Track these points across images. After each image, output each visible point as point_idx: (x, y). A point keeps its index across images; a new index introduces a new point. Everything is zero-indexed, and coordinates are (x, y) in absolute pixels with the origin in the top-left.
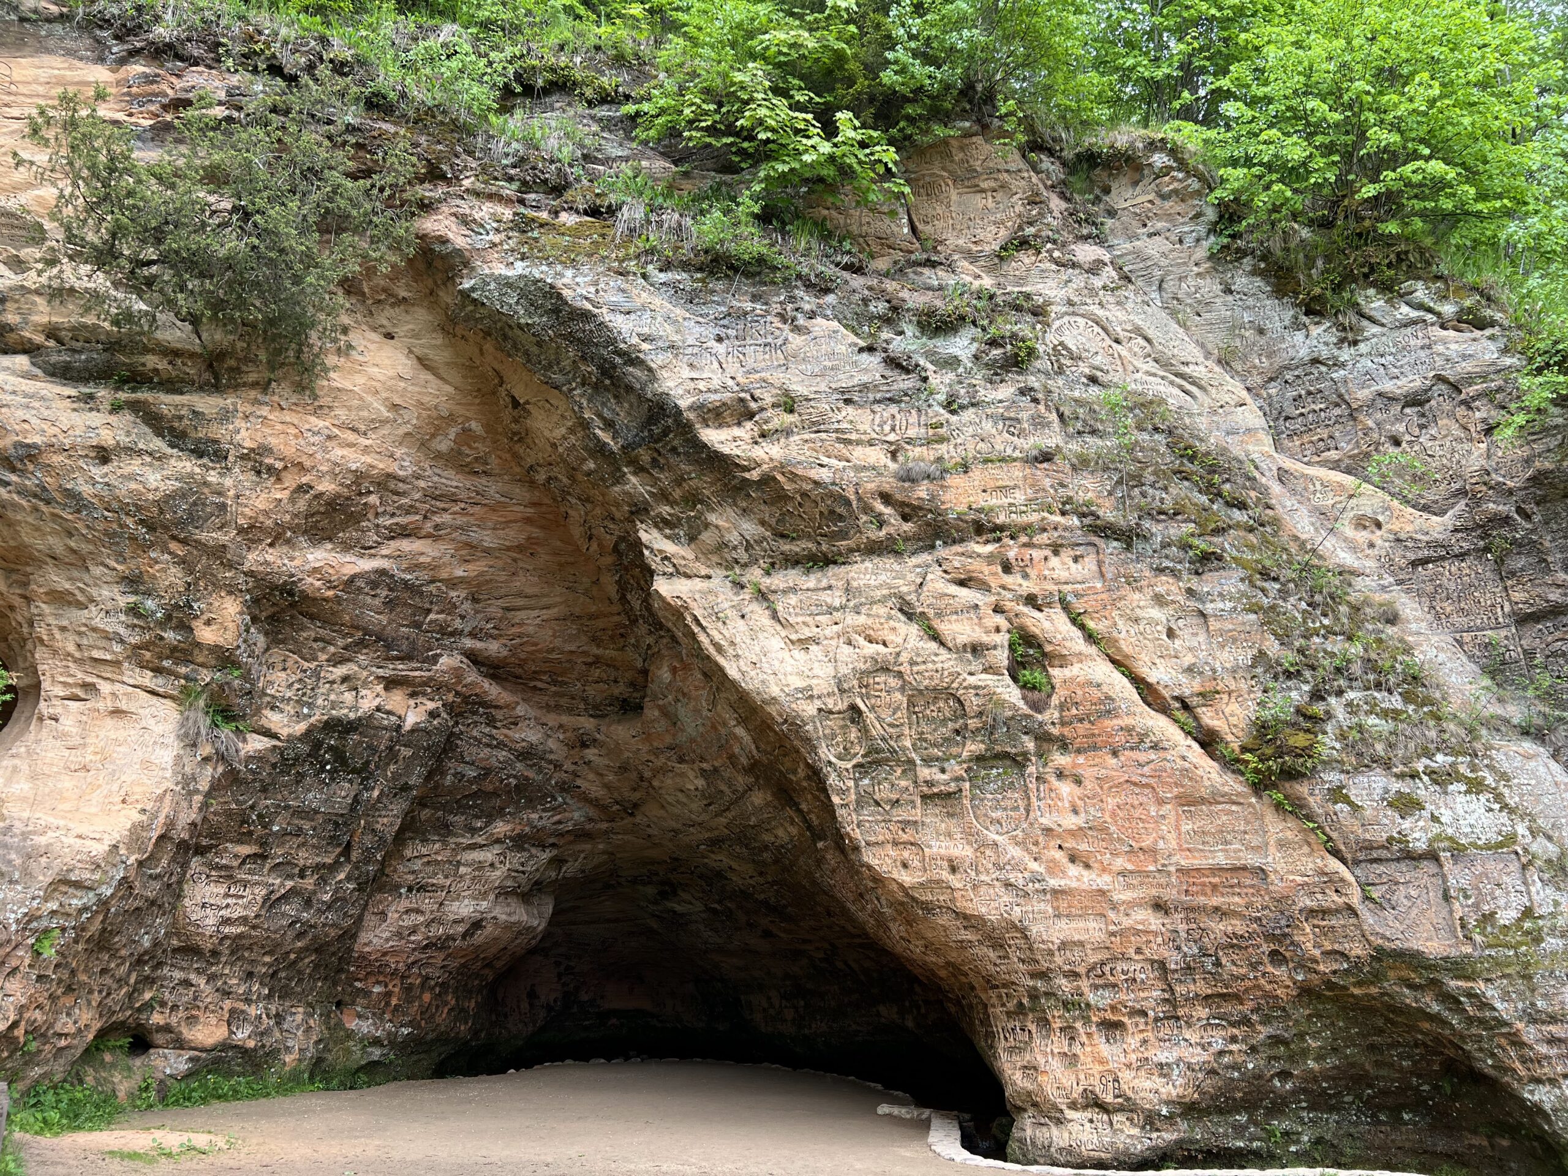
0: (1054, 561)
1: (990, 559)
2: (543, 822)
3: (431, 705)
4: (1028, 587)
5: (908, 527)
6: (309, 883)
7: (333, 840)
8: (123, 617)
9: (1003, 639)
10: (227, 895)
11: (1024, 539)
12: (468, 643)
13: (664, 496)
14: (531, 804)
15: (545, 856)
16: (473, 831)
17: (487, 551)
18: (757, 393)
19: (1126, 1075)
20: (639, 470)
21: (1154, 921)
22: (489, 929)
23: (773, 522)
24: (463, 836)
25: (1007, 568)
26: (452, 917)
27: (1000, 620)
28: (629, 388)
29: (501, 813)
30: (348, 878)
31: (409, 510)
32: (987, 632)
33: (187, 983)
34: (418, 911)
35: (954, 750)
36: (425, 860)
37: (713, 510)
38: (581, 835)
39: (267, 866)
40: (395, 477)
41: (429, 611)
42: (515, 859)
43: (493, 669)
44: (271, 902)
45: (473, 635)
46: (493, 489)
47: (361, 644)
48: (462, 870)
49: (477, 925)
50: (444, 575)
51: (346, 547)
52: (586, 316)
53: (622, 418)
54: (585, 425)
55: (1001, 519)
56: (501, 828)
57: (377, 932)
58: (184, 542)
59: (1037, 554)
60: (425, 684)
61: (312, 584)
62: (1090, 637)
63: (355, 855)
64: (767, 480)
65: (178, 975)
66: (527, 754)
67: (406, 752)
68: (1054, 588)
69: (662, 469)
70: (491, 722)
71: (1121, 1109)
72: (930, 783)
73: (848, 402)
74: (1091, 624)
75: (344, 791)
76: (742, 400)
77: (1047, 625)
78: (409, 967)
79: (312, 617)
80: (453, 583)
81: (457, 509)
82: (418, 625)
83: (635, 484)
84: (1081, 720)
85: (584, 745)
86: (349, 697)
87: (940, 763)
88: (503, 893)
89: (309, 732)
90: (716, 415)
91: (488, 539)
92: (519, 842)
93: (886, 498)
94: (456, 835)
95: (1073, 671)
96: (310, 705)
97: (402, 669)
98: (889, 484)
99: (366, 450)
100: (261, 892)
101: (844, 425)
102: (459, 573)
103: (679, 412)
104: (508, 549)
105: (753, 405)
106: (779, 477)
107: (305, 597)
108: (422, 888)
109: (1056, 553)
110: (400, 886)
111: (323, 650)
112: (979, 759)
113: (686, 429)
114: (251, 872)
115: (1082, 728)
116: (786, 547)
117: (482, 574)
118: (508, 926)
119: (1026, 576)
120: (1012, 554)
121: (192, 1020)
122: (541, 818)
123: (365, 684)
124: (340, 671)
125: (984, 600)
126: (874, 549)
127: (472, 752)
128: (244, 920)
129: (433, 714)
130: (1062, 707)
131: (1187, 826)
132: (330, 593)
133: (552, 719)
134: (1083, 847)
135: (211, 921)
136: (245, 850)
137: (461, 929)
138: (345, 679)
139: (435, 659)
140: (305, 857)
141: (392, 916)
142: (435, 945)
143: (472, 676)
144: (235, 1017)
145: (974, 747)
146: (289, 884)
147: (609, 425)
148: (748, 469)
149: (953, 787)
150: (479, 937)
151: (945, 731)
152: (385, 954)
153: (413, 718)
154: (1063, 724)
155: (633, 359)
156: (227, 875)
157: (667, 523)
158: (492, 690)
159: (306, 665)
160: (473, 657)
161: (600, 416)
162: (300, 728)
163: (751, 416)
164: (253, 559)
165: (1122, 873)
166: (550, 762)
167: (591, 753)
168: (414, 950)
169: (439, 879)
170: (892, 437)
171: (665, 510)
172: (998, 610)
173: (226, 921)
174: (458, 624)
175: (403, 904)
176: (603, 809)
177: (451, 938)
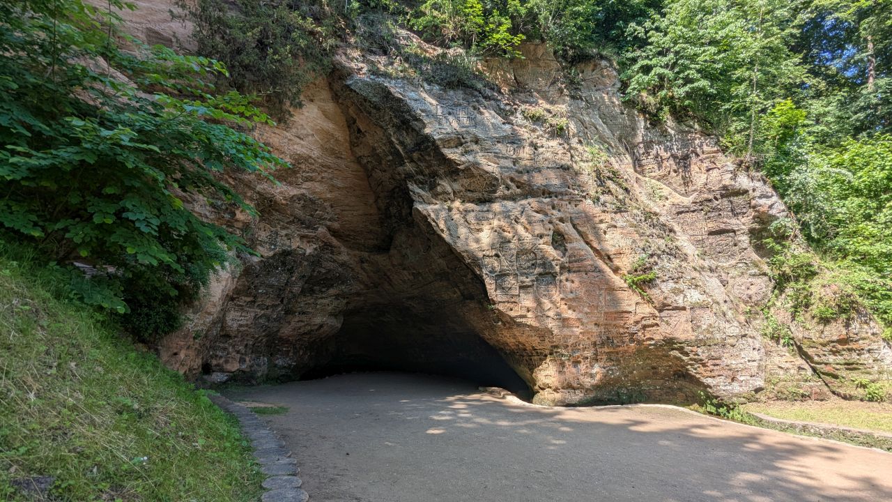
0: (569, 206)
1: (548, 204)
3: (315, 246)
4: (559, 215)
5: (519, 191)
6: (269, 312)
7: (278, 296)
8: (208, 208)
9: (551, 233)
10: (241, 316)
11: (560, 197)
12: (329, 223)
13: (421, 173)
14: (343, 283)
15: (345, 301)
16: (322, 292)
17: (339, 188)
18: (465, 136)
19: (582, 377)
20: (412, 161)
21: (595, 329)
22: (325, 327)
23: (466, 185)
24: (318, 294)
25: (553, 208)
26: (313, 323)
27: (551, 226)
28: (413, 130)
29: (332, 286)
30: (282, 310)
31: (314, 171)
32: (546, 230)
33: (225, 349)
34: (302, 321)
35: (531, 271)
36: (305, 302)
37: (441, 179)
38: (358, 294)
39: (256, 305)
40: (310, 157)
41: (317, 210)
42: (336, 303)
43: (334, 233)
44: (256, 318)
45: (330, 220)
46: (342, 164)
47: (293, 222)
48: (318, 307)
49: (321, 326)
50: (323, 196)
51: (291, 184)
52: (399, 100)
53: (408, 141)
54: (391, 143)
55: (552, 190)
56: (332, 291)
57: (287, 329)
58: (235, 179)
59: (564, 203)
60: (313, 238)
61: (279, 198)
62: (579, 232)
63: (285, 302)
64: (467, 169)
65: (222, 345)
66: (343, 265)
67: (306, 263)
68: (568, 215)
69: (422, 162)
70: (332, 253)
71: (578, 388)
72: (522, 282)
73: (498, 142)
74: (580, 229)
75: (284, 277)
76: (459, 138)
77: (566, 228)
78: (296, 341)
79: (277, 211)
80: (325, 200)
81: (330, 171)
82: (312, 215)
83: (409, 167)
84: (576, 262)
85: (362, 262)
86: (288, 242)
87: (527, 275)
88: (332, 315)
89: (275, 255)
90: (447, 142)
91: (340, 184)
92: (337, 297)
93: (512, 180)
94: (316, 294)
95: (575, 244)
96: (275, 245)
97: (305, 232)
98: (514, 174)
99: (302, 146)
100: (253, 314)
101: (497, 151)
102: (329, 196)
103: (434, 140)
104: (346, 188)
105: (463, 140)
106: (472, 169)
107: (276, 202)
108: (304, 313)
109: (570, 203)
110: (295, 312)
111: (279, 223)
112: (540, 274)
113: (436, 148)
114: (249, 307)
115: (575, 265)
116: (469, 194)
117: (336, 197)
118: (330, 326)
119: (559, 211)
120: (555, 202)
121: (227, 362)
122: (345, 288)
123: (293, 237)
124: (284, 232)
125: (546, 219)
126: (505, 198)
127: (325, 264)
128: (247, 325)
129: (315, 249)
130: (570, 257)
131: (608, 298)
132: (284, 202)
133: (352, 253)
134: (574, 304)
135: (235, 325)
136: (249, 299)
137: (316, 327)
138: (286, 235)
139: (316, 229)
140: (268, 302)
141: (293, 323)
142: (306, 333)
143: (329, 236)
144: (242, 361)
145: (538, 270)
146: (263, 312)
147: (402, 143)
148: (460, 165)
149: (530, 284)
150: (322, 330)
151: (529, 264)
152: (289, 337)
153: (308, 251)
154: (570, 262)
155: (417, 119)
156: (241, 308)
157: (422, 183)
158: (335, 241)
159: (272, 229)
160: (329, 229)
161: (398, 139)
162: (271, 253)
163: (461, 144)
164: (259, 188)
165: (586, 313)
166: (350, 268)
167: (365, 265)
168: (299, 335)
169: (310, 310)
170: (514, 156)
171: (420, 177)
172: (550, 222)
173: (241, 326)
174: (326, 216)
175: (297, 319)
176: (366, 285)
177: (312, 331)
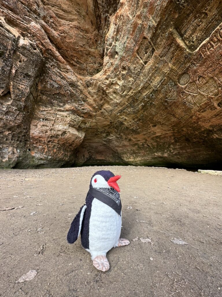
2: (79, 108)
3: (31, 42)
12: (44, 23)
14: (75, 101)
15: (81, 119)
16: (60, 106)
22: (68, 134)
24: (57, 107)
26: (57, 129)
29: (67, 102)
30: (13, 105)
34: (47, 126)
36: (47, 112)
42: (73, 117)
48: (58, 116)
49: (64, 133)
56: (67, 106)
57: (35, 130)
60: (25, 30)
63: (13, 96)
66: (72, 84)
67: (24, 58)
70: (59, 67)
78: (48, 142)
88: (71, 126)
92: (73, 112)
94: (55, 106)
97: (12, 15)
108: (47, 120)
110: (40, 118)
118: (73, 135)
122: (78, 106)
127: (54, 77)
129: (32, 46)
133: (79, 77)
137: (60, 133)
141: (39, 126)
142: (54, 136)
150: (66, 136)
152: (40, 137)
153: (23, 42)
160: (46, 31)
166: (79, 90)
168: (48, 137)
169: (52, 118)
175: (42, 123)
176: (94, 108)
177: (58, 135)
